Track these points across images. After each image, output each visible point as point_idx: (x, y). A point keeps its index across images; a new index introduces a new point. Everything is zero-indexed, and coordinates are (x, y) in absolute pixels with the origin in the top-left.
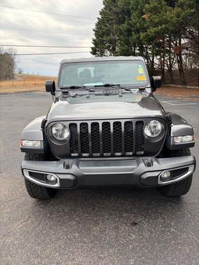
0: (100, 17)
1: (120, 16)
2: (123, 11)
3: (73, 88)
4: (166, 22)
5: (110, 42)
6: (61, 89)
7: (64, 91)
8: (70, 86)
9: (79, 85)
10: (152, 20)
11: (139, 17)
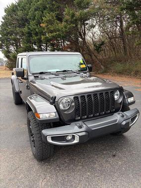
0: (3, 21)
1: (20, 22)
2: (22, 19)
3: (41, 73)
4: (59, 30)
5: (15, 40)
6: (33, 74)
7: (35, 75)
8: (40, 72)
9: (46, 71)
10: (48, 28)
11: (37, 25)
